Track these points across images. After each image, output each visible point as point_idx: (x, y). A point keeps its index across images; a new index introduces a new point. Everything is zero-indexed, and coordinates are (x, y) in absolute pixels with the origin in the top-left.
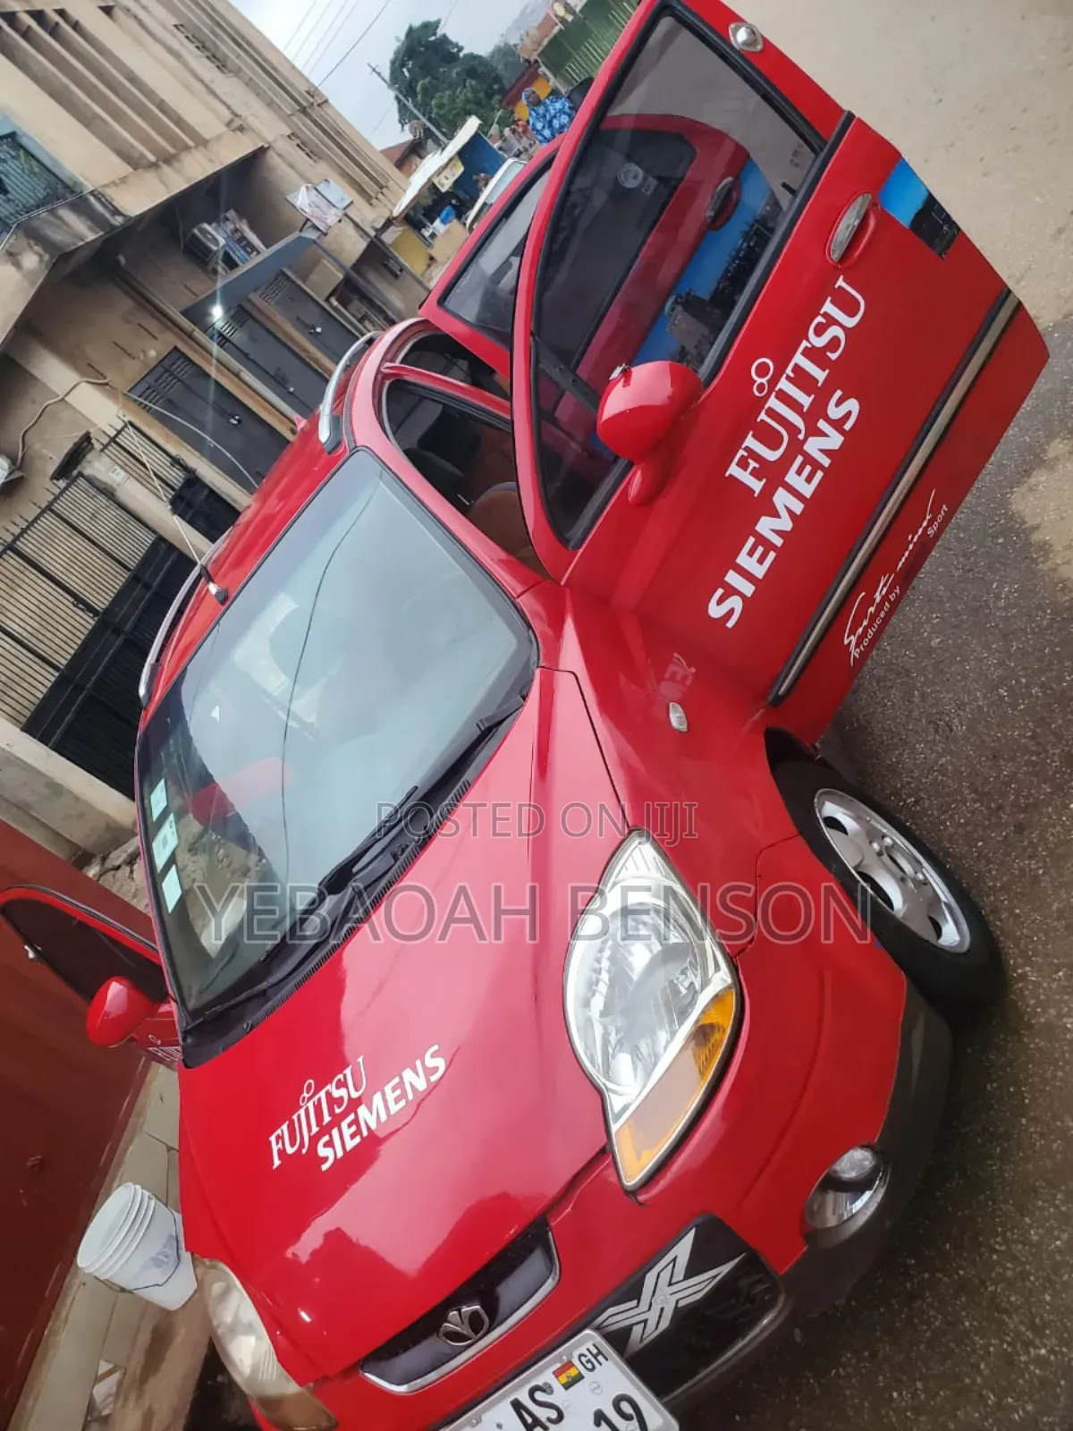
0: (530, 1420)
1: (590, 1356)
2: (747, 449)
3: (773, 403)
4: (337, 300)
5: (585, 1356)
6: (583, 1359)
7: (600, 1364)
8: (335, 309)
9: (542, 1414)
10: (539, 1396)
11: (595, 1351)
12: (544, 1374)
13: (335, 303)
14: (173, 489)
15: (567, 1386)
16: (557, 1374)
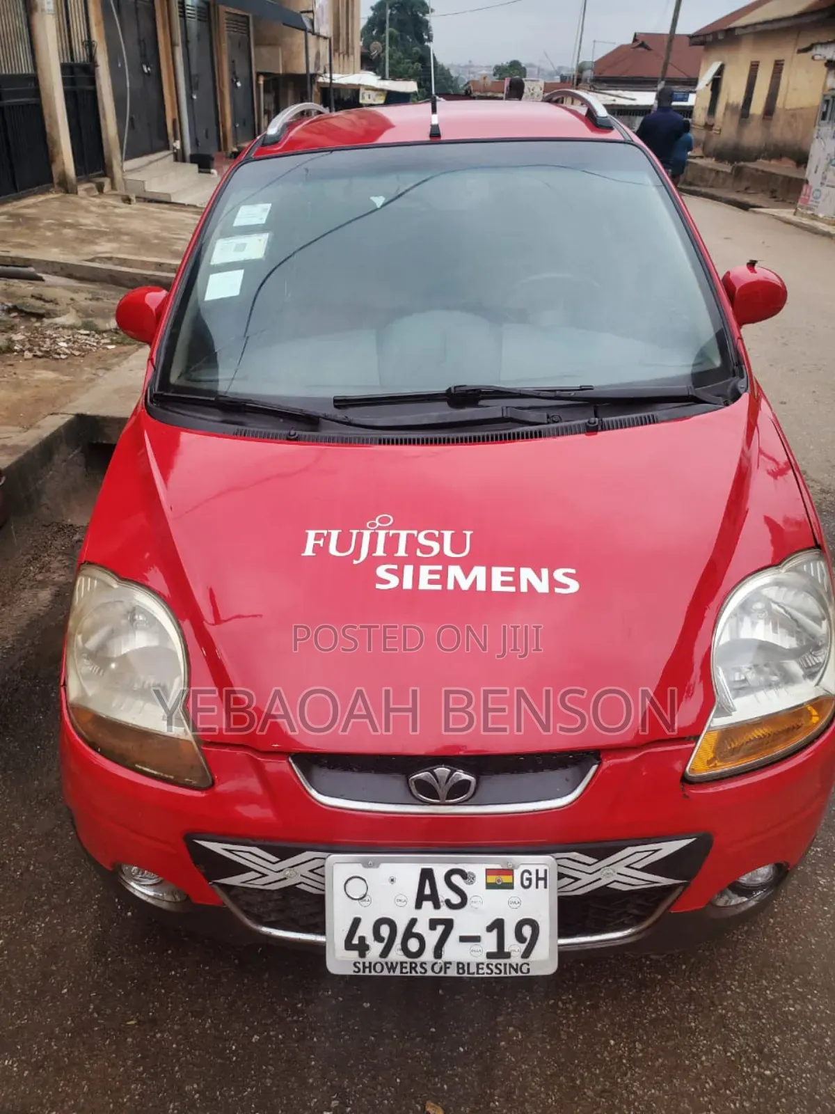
0: (427, 891)
1: (534, 877)
4: (265, 81)
5: (530, 874)
6: (526, 875)
7: (537, 887)
8: (258, 85)
9: (444, 893)
10: (456, 879)
11: (541, 875)
12: (478, 867)
13: (261, 82)
14: (72, 59)
15: (490, 886)
16: (489, 872)
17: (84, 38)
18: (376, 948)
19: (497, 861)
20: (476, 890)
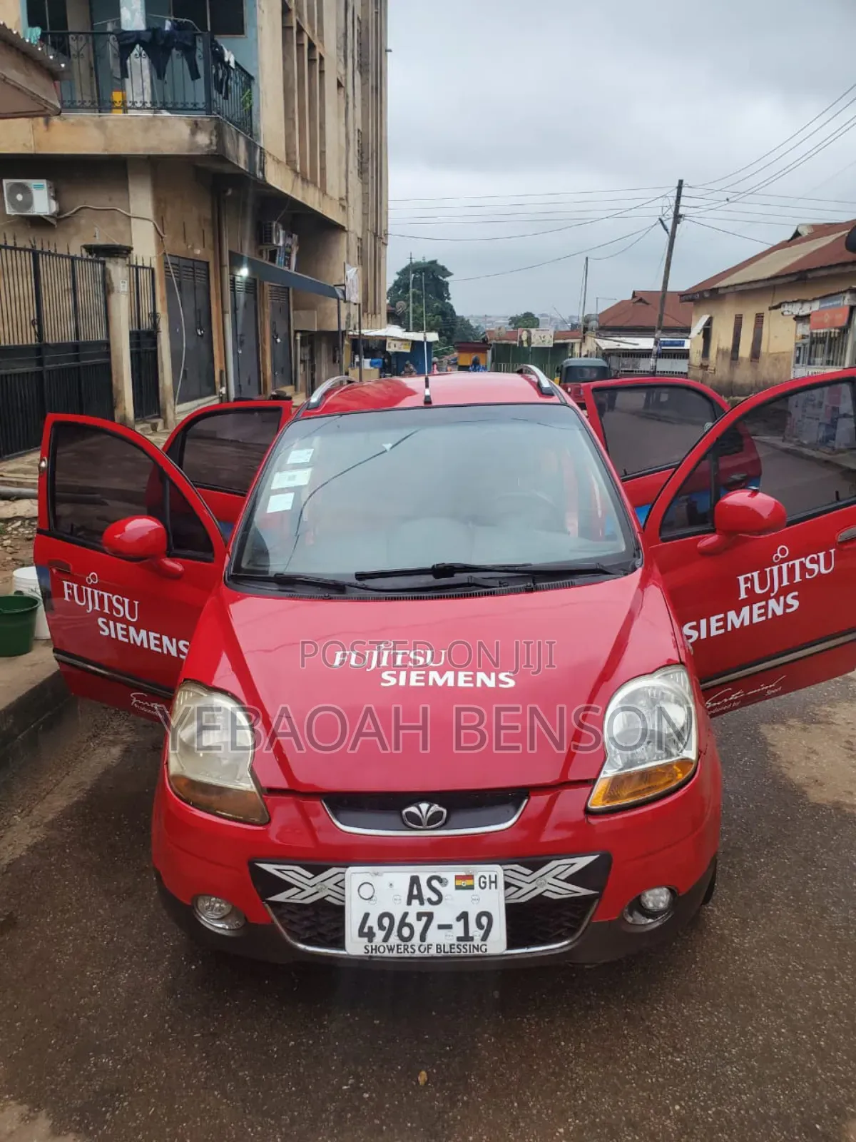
0: (415, 892)
1: (487, 880)
2: (752, 576)
3: (775, 569)
5: (485, 878)
6: (482, 879)
7: (490, 888)
9: (427, 893)
10: (435, 883)
11: (493, 879)
12: (450, 873)
14: (139, 328)
15: (458, 888)
16: (457, 878)
17: (150, 310)
18: (380, 935)
19: (462, 870)
20: (448, 890)
